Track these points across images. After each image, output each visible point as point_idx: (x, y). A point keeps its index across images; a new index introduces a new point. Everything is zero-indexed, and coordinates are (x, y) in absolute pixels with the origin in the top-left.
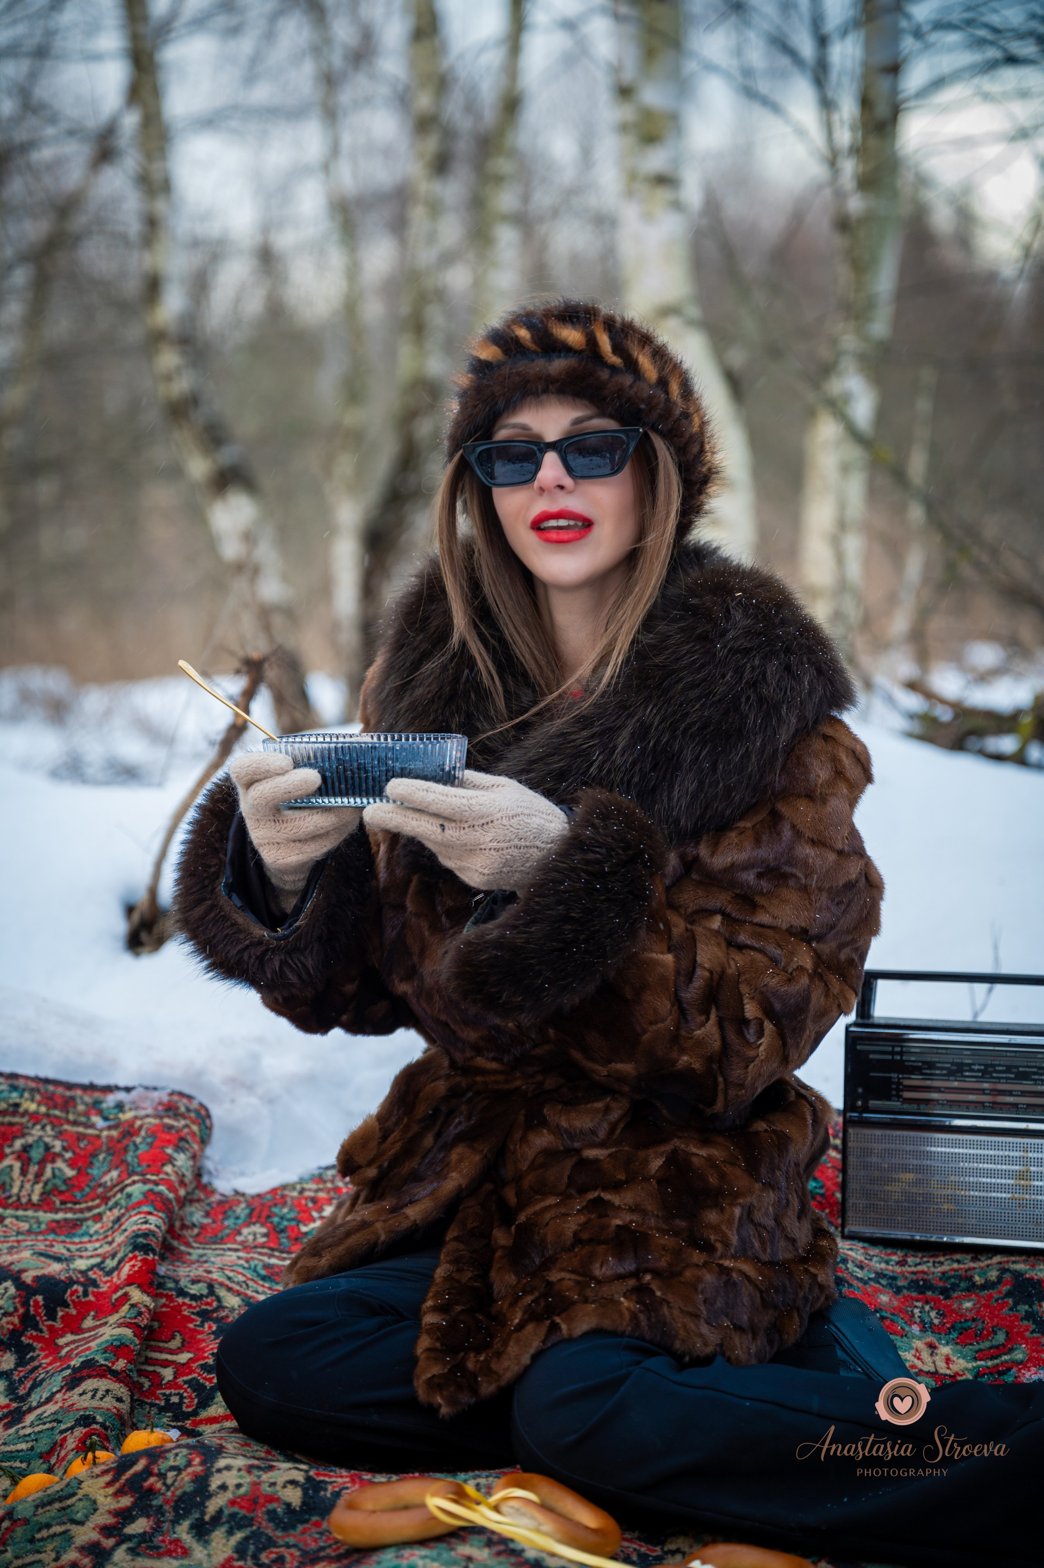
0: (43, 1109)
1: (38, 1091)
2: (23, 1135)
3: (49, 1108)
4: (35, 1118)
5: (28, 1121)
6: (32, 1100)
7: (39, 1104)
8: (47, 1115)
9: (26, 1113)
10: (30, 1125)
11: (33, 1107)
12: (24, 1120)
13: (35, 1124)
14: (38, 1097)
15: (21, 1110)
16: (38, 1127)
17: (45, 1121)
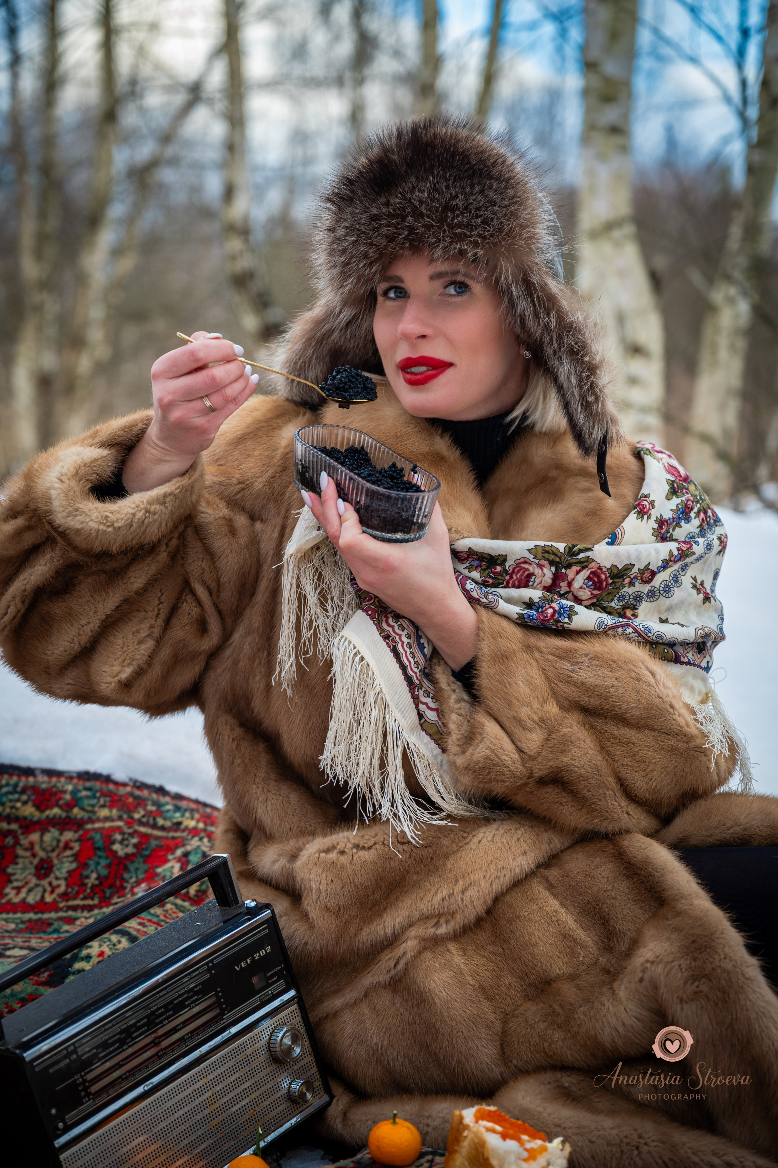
0: (201, 825)
1: (197, 811)
2: (184, 845)
3: (206, 824)
4: (194, 832)
5: (188, 835)
6: (192, 818)
7: (198, 821)
8: (205, 830)
9: (186, 828)
10: (189, 837)
11: (192, 824)
12: (185, 834)
13: (193, 837)
14: (197, 816)
15: (183, 827)
16: (196, 839)
17: (202, 834)
